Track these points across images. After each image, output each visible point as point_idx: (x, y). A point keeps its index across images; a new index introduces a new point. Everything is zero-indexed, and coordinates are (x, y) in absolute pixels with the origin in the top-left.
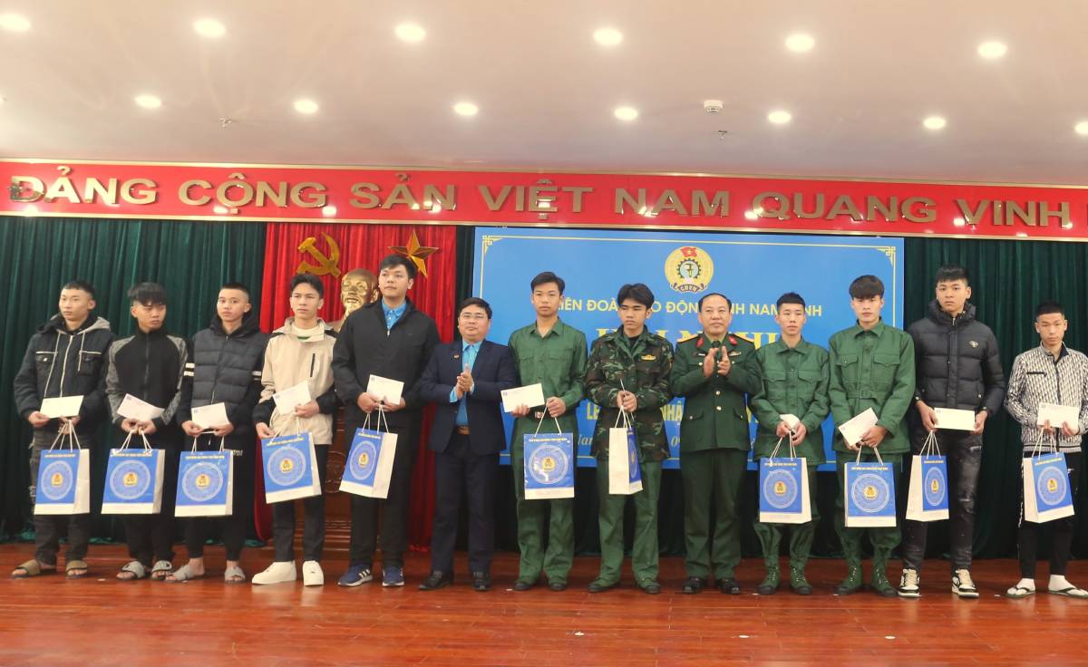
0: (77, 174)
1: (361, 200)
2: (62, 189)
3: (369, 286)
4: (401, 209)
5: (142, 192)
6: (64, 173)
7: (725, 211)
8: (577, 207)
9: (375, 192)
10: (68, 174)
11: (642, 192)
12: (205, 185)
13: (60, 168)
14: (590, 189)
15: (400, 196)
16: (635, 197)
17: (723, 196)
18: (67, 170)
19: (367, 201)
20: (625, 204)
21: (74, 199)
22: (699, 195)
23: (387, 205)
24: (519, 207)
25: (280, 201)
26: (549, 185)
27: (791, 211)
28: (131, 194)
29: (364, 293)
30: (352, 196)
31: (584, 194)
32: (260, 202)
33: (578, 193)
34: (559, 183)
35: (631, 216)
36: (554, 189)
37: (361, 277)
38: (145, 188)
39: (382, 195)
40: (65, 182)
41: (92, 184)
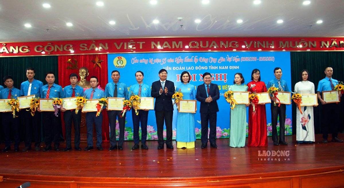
0: (7, 45)
1: (82, 48)
2: (4, 50)
3: (86, 71)
4: (93, 50)
5: (25, 49)
6: (4, 45)
7: (181, 47)
8: (141, 47)
9: (86, 46)
10: (5, 46)
11: (159, 43)
12: (41, 46)
13: (3, 44)
14: (144, 42)
15: (93, 47)
16: (157, 44)
17: (181, 43)
18: (5, 44)
19: (84, 48)
20: (154, 46)
21: (7, 52)
22: (174, 43)
23: (90, 49)
24: (125, 48)
25: (61, 50)
26: (133, 42)
27: (199, 46)
28: (22, 50)
29: (85, 73)
30: (80, 47)
31: (143, 44)
32: (56, 50)
33: (141, 43)
34: (136, 41)
35: (156, 49)
36: (135, 43)
37: (84, 69)
38: (26, 48)
39: (88, 47)
40: (4, 48)
41: (12, 48)
